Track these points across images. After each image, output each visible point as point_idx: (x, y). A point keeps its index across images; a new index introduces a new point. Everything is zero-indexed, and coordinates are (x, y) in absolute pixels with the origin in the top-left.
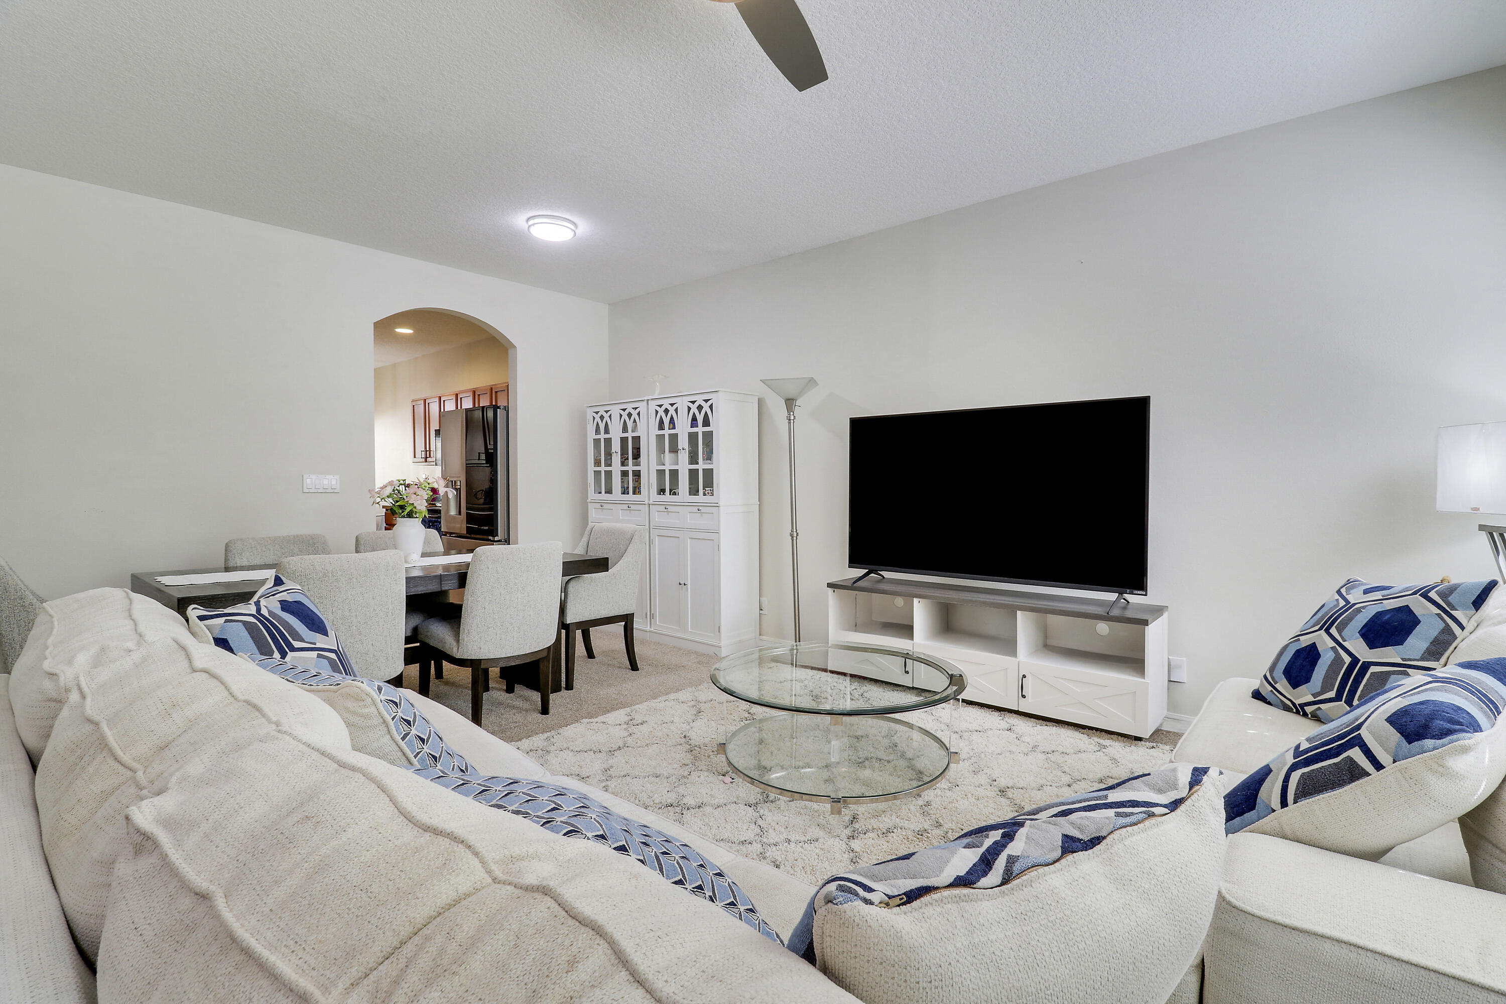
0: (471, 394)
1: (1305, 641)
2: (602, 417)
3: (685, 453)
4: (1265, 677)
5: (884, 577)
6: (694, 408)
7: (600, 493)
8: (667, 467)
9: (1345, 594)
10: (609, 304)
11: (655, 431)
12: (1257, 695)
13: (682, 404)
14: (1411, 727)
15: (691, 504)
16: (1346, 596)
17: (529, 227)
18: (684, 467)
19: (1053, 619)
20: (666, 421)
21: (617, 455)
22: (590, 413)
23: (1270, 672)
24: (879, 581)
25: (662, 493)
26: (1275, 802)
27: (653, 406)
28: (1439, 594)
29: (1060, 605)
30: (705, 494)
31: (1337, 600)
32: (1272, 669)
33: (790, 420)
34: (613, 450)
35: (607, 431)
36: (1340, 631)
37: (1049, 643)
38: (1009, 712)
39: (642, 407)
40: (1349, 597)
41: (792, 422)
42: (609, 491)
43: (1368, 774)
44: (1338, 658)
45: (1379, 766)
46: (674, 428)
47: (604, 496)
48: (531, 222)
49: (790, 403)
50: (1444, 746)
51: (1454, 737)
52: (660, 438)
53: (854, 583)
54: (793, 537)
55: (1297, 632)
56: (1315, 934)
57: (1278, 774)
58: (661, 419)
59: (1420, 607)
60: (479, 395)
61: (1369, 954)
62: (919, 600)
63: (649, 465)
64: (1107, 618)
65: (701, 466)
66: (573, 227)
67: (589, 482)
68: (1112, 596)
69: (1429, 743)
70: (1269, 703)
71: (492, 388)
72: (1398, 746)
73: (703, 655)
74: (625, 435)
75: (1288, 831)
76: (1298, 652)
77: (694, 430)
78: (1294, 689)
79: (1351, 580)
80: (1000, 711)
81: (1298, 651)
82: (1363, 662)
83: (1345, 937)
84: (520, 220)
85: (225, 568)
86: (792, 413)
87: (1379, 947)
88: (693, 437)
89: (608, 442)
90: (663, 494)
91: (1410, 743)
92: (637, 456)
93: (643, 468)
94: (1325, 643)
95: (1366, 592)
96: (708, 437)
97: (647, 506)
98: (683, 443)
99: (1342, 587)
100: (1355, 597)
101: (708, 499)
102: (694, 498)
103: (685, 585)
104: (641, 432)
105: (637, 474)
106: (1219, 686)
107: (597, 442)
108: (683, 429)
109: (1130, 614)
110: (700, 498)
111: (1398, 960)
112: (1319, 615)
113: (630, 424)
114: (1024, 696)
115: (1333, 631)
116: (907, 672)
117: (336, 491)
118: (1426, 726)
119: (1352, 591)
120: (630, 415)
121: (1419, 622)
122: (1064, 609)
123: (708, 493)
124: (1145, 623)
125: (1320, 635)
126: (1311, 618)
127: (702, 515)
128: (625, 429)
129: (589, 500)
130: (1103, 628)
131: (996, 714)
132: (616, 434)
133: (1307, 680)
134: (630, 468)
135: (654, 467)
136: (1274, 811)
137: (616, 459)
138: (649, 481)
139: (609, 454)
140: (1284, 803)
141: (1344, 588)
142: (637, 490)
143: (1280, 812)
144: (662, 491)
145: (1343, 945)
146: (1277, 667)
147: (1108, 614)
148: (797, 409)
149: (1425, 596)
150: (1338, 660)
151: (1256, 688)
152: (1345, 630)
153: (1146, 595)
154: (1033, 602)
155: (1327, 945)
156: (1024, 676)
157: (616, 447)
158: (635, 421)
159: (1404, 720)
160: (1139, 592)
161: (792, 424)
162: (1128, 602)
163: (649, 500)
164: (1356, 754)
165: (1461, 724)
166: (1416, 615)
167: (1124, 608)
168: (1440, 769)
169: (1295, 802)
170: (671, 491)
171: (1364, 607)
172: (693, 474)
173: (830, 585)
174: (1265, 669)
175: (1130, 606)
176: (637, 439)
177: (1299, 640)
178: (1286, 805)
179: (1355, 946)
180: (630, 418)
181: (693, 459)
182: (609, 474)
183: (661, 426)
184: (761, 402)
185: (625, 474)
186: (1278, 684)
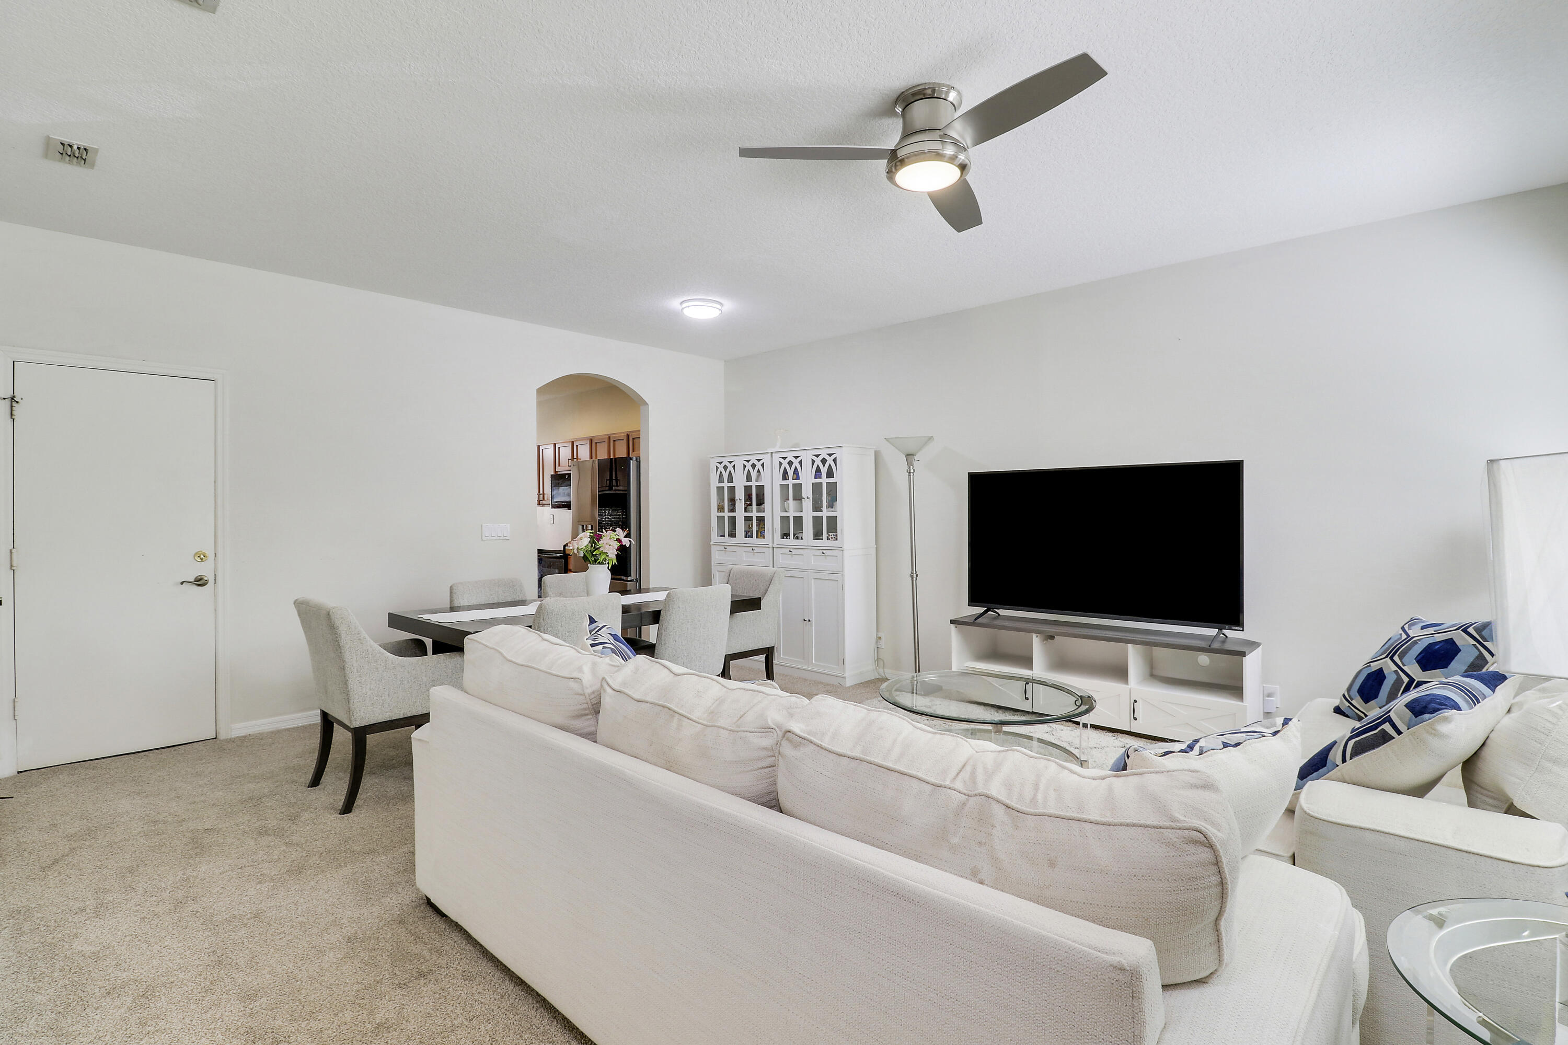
0: (588, 442)
1: (1375, 666)
2: (725, 468)
3: (810, 501)
4: (1344, 696)
5: (999, 615)
6: (818, 461)
7: (724, 536)
8: (792, 514)
9: (1407, 629)
10: (725, 361)
11: (778, 481)
12: (1338, 710)
13: (807, 458)
14: (1418, 708)
15: (814, 548)
16: (1408, 631)
17: (683, 309)
18: (808, 515)
19: (1159, 652)
20: (790, 472)
21: (740, 502)
22: (713, 464)
23: (1347, 691)
24: (996, 618)
25: (785, 537)
26: (1339, 760)
27: (777, 458)
28: (1475, 629)
29: (1166, 639)
30: (828, 539)
31: (1401, 634)
32: (1349, 690)
33: (910, 473)
34: (737, 497)
35: (730, 479)
36: (1401, 658)
37: (1154, 673)
38: (1121, 733)
39: (766, 459)
40: (1410, 632)
41: (912, 474)
42: (732, 534)
43: (1394, 738)
44: (1399, 679)
45: (1399, 733)
46: (798, 478)
47: (727, 539)
48: (685, 305)
49: (909, 456)
50: (1434, 717)
51: (1440, 712)
52: (784, 488)
53: (976, 619)
54: (912, 578)
55: (1369, 660)
56: (1360, 828)
57: (1340, 743)
58: (785, 470)
59: (1462, 640)
60: (596, 443)
61: (1391, 836)
62: (1037, 635)
63: (773, 511)
64: (1209, 650)
65: (825, 513)
66: (719, 307)
67: (712, 525)
68: (1212, 632)
69: (1426, 716)
70: (1347, 716)
71: (609, 437)
72: (1410, 720)
73: (828, 685)
74: (749, 484)
75: (1347, 779)
76: (1370, 676)
77: (818, 481)
78: (1366, 704)
79: (1414, 619)
80: (1113, 732)
81: (1369, 674)
82: (1418, 681)
83: (1378, 828)
84: (675, 304)
85: (450, 607)
86: (912, 467)
87: (1397, 832)
88: (817, 488)
89: (732, 490)
90: (787, 538)
91: (1416, 717)
92: (760, 502)
93: (767, 514)
94: (1389, 667)
95: (1423, 628)
96: (832, 488)
97: (771, 549)
98: (807, 492)
99: (1405, 624)
100: (1414, 632)
101: (832, 543)
102: (818, 543)
103: (809, 621)
104: (765, 481)
105: (761, 520)
106: (1307, 705)
107: (720, 490)
108: (807, 479)
109: (1228, 647)
110: (824, 542)
111: (1407, 838)
112: (1387, 646)
113: (754, 474)
114: (1135, 719)
115: (1396, 658)
116: (1027, 699)
117: (507, 538)
118: (1425, 707)
119: (1412, 627)
120: (754, 466)
121: (1460, 650)
122: (1170, 643)
123: (832, 538)
124: (1243, 654)
125: (1386, 662)
126: (1382, 647)
127: (826, 558)
128: (749, 478)
129: (712, 543)
130: (1204, 659)
131: (1111, 734)
132: (740, 483)
133: (1376, 696)
134: (754, 514)
135: (778, 513)
136: (1338, 766)
137: (740, 505)
138: (773, 525)
139: (732, 501)
140: (1344, 760)
141: (1407, 625)
142: (761, 534)
143: (1341, 765)
144: (785, 535)
145: (1376, 833)
146: (1353, 687)
147: (1210, 646)
148: (915, 464)
149: (1465, 631)
150: (1399, 681)
151: (1337, 705)
152: (1405, 657)
153: (1243, 630)
154: (1140, 637)
155: (1367, 833)
156: (1135, 701)
157: (740, 495)
158: (759, 471)
159: (1414, 704)
160: (1236, 628)
161: (912, 477)
162: (1226, 637)
163: (773, 543)
164: (1387, 727)
165: (1446, 705)
166: (1457, 645)
167: (1224, 642)
168: (1433, 732)
169: (1351, 759)
170: (794, 535)
171: (1419, 640)
172: (817, 521)
173: (952, 622)
174: (1343, 690)
175: (1228, 640)
176: (761, 489)
177: (1370, 666)
178: (1345, 761)
179: (1383, 832)
180: (753, 468)
181: (817, 507)
182: (733, 520)
183: (785, 476)
184: (877, 455)
185: (749, 519)
186: (1354, 701)
